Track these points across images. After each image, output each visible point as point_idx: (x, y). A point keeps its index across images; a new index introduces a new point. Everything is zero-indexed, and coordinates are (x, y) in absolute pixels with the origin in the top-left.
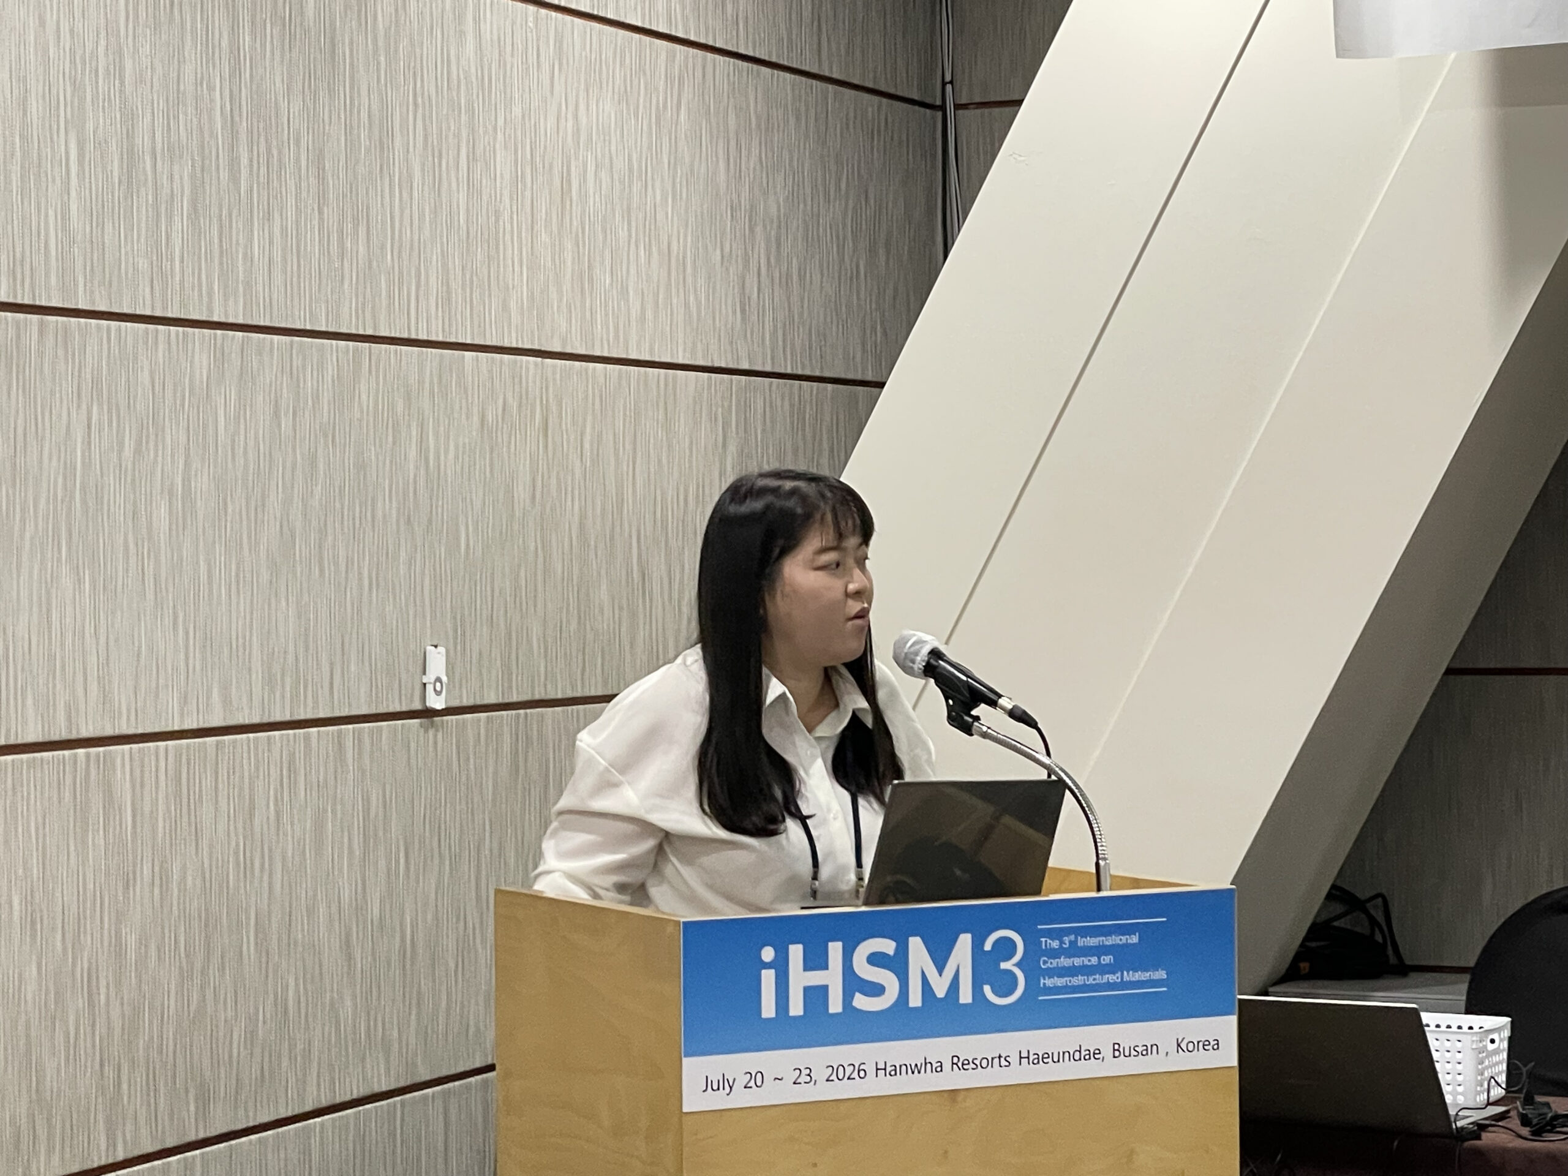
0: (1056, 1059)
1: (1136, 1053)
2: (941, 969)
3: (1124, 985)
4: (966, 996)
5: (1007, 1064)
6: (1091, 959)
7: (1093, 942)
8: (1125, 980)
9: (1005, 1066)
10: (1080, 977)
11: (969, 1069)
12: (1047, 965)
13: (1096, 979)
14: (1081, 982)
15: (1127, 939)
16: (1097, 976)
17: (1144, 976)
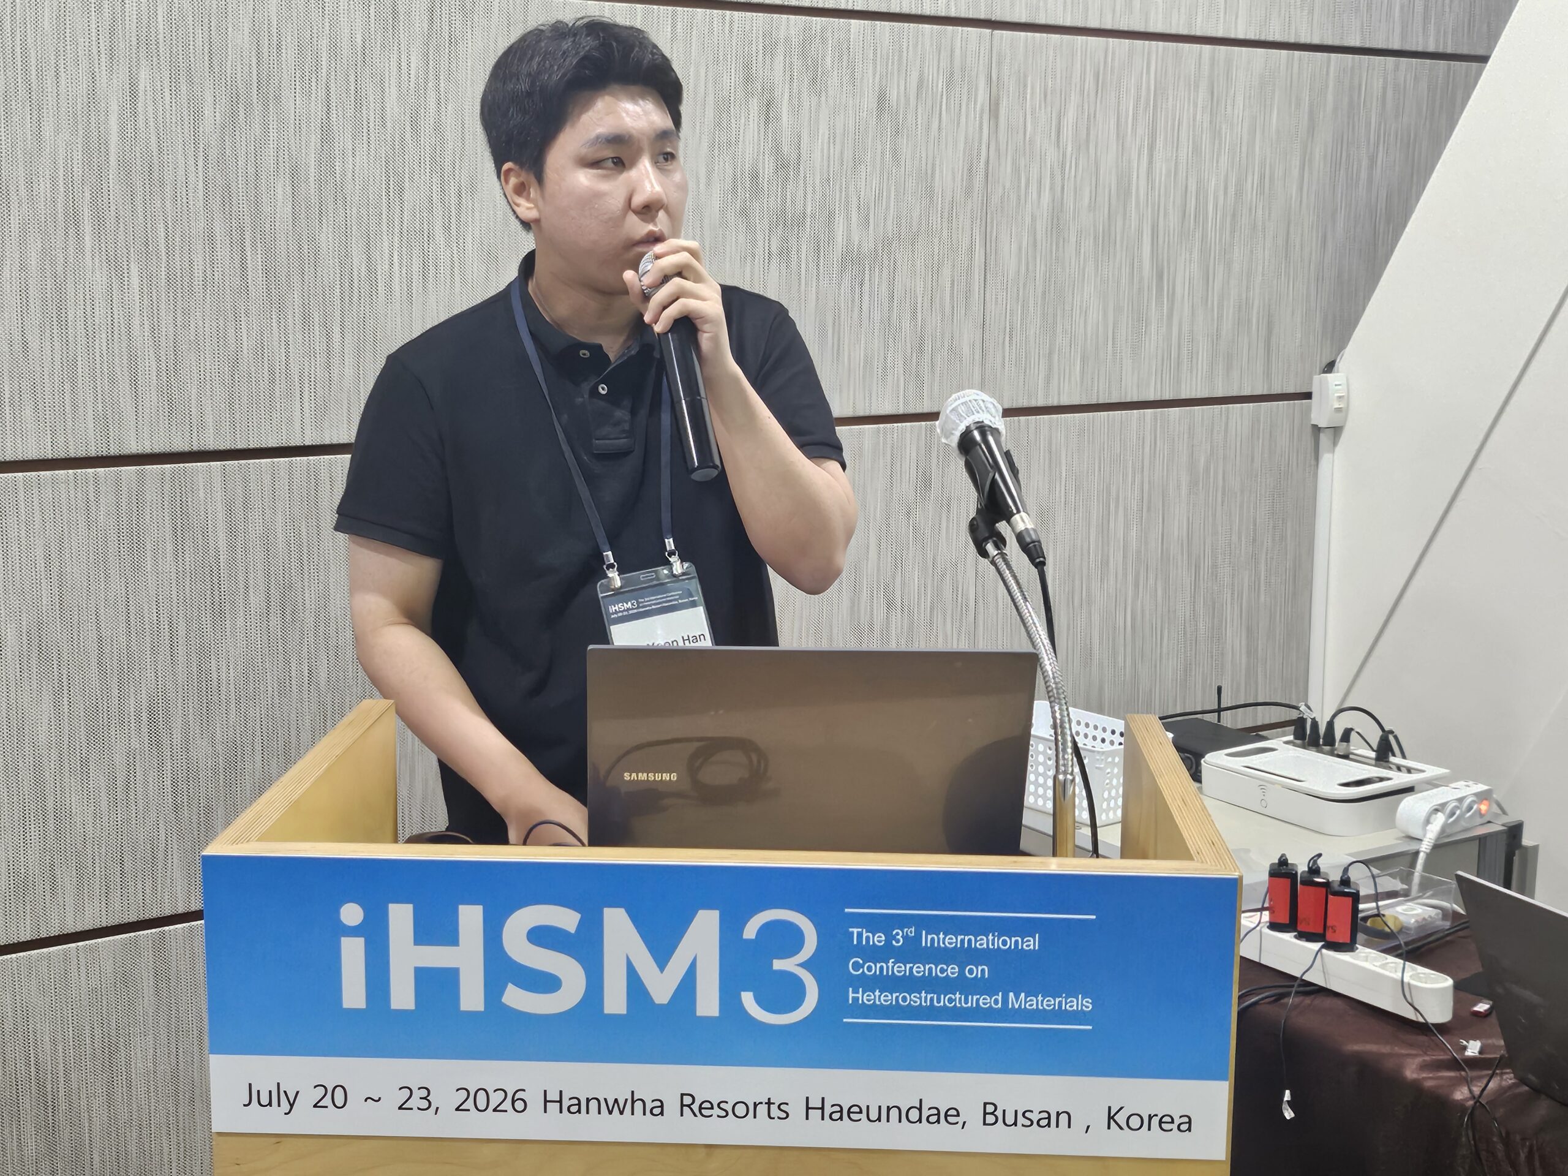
0: (874, 1115)
1: (1029, 1123)
2: (662, 961)
3: (1006, 1013)
4: (708, 1003)
5: (784, 1115)
6: (945, 967)
7: (950, 941)
8: (1010, 1006)
9: (779, 1118)
10: (923, 995)
11: (711, 1116)
12: (861, 970)
13: (955, 1000)
14: (925, 1002)
15: (1016, 942)
16: (958, 996)
17: (1048, 1003)
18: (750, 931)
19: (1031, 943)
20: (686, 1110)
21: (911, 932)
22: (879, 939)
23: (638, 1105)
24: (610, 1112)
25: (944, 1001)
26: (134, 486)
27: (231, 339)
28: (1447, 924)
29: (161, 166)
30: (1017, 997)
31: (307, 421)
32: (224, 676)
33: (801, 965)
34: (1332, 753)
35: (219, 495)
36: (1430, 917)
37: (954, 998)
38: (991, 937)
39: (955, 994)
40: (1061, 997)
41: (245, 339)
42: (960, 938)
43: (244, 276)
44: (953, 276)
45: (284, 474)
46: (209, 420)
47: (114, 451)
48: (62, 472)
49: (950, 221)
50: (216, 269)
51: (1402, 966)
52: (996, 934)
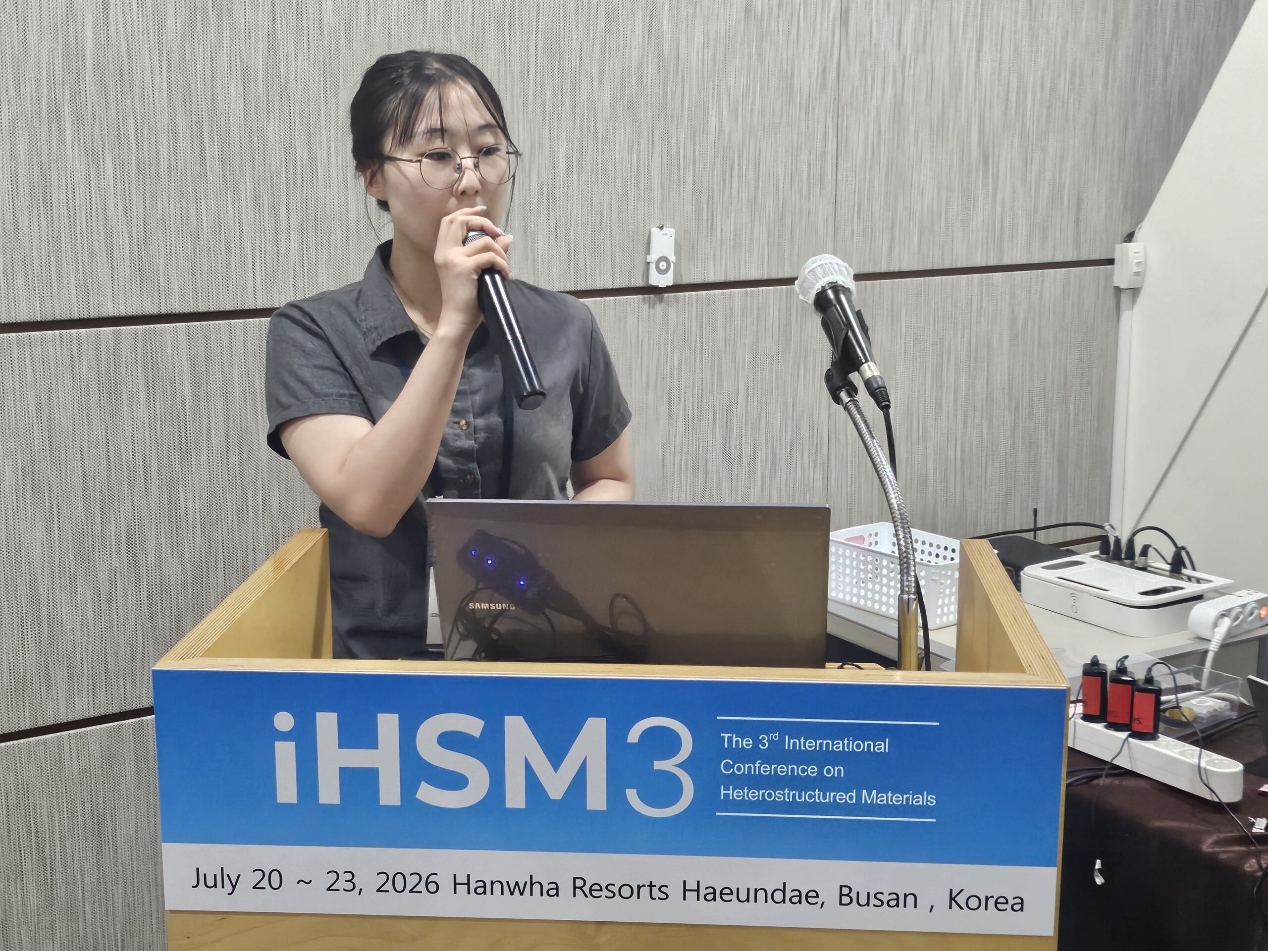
0: (743, 897)
1: (880, 903)
2: (556, 762)
3: (860, 808)
4: (597, 799)
5: (664, 896)
6: (806, 768)
7: (810, 745)
8: (863, 802)
9: (659, 898)
10: (786, 791)
11: (600, 896)
12: (732, 770)
13: (814, 797)
14: (789, 798)
15: (869, 745)
16: (817, 792)
17: (895, 799)
18: (634, 735)
19: (882, 747)
20: (578, 891)
21: (776, 736)
22: (747, 743)
23: (536, 887)
24: (512, 894)
25: (805, 797)
26: (112, 344)
27: (193, 218)
28: (1234, 715)
29: (131, 70)
30: (869, 794)
31: (259, 287)
32: (190, 505)
33: (678, 766)
34: (1132, 566)
35: (184, 352)
36: (1220, 708)
37: (813, 794)
38: (846, 741)
39: (814, 791)
40: (909, 794)
41: (205, 218)
42: (818, 742)
43: (203, 164)
44: (809, 161)
45: (239, 333)
46: (175, 288)
47: (94, 314)
48: (50, 332)
49: (807, 113)
50: (179, 158)
51: (1198, 752)
52: (851, 738)
